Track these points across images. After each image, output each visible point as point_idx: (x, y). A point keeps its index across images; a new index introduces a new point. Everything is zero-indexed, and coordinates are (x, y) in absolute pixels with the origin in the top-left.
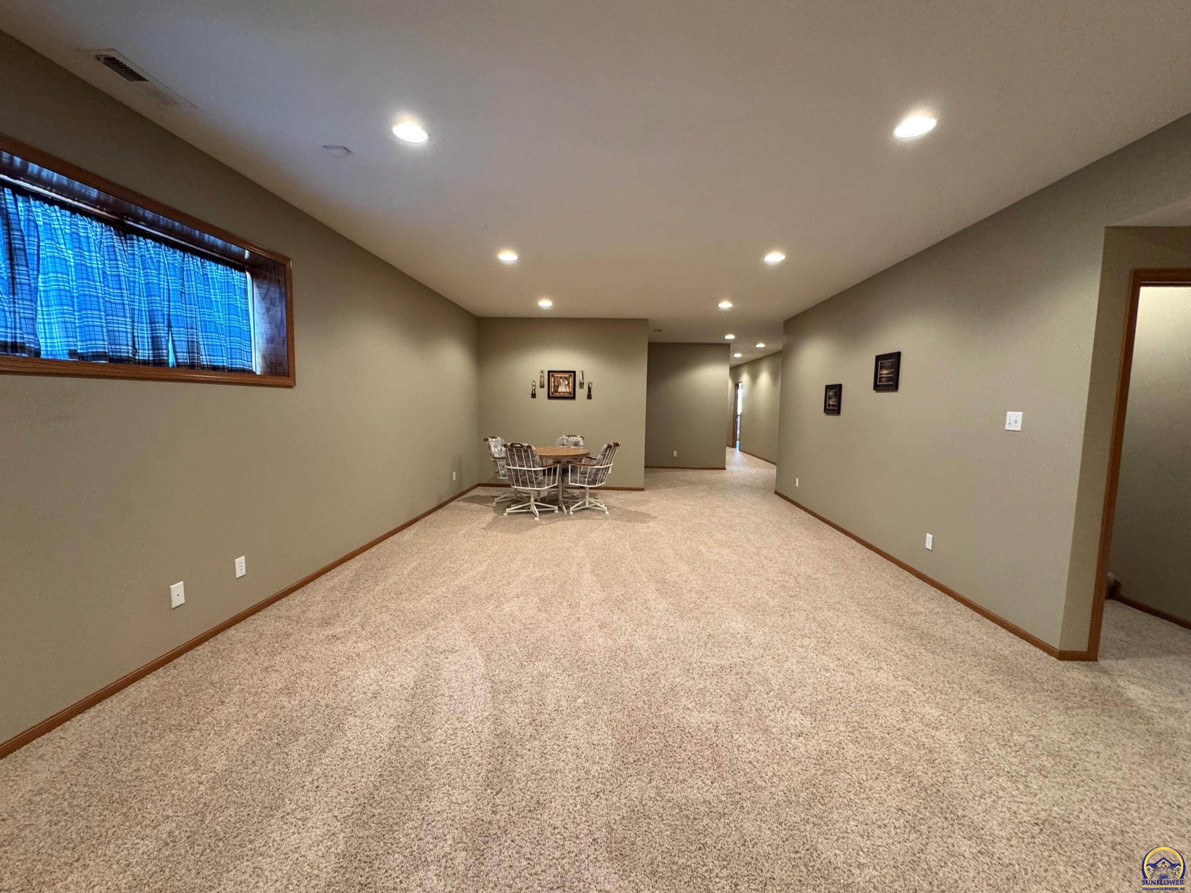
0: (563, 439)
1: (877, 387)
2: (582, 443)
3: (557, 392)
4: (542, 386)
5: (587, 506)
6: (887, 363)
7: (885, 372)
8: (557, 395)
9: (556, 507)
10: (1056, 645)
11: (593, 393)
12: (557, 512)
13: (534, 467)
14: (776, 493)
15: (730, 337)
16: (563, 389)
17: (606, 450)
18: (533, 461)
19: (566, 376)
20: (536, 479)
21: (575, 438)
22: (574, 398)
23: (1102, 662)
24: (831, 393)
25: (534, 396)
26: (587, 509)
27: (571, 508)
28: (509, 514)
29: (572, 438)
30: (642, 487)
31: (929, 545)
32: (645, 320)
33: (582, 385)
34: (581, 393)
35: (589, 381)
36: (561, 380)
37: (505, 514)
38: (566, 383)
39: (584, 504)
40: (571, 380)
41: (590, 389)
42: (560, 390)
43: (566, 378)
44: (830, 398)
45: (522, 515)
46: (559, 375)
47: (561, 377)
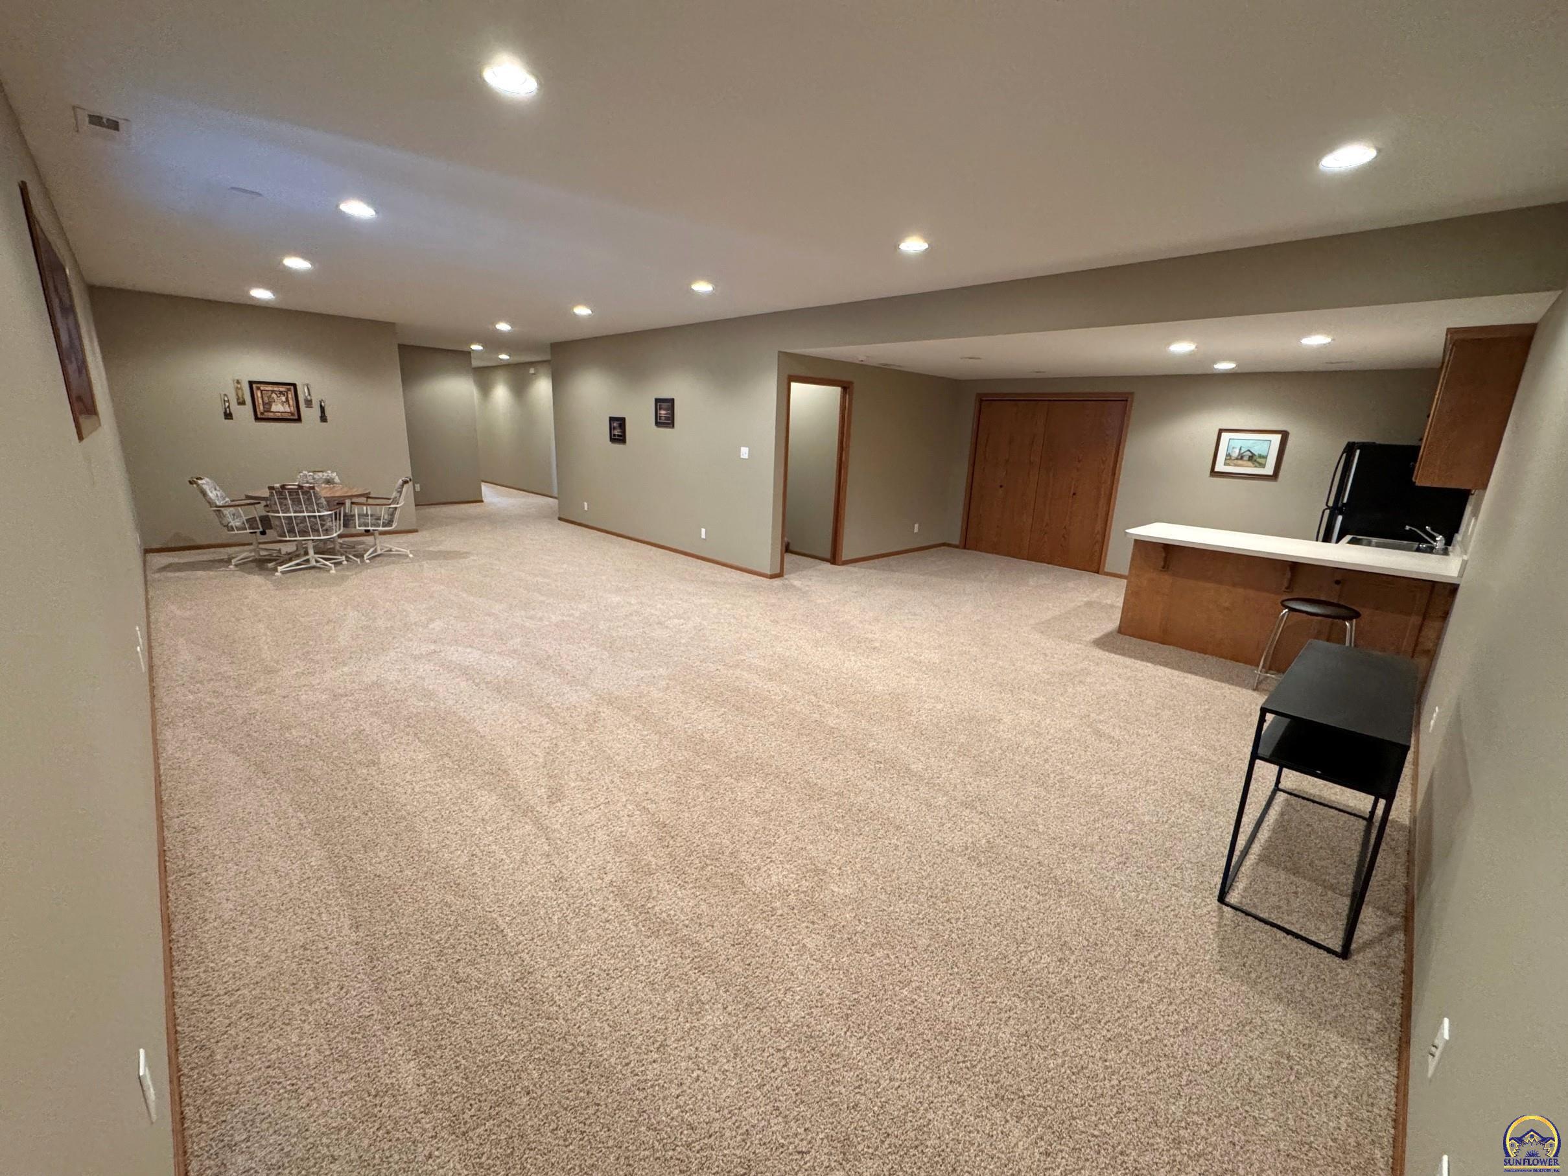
0: (306, 476)
1: (658, 424)
2: (337, 480)
3: (269, 411)
4: (242, 403)
5: (379, 552)
6: (665, 405)
7: (663, 412)
8: (271, 415)
9: (343, 558)
10: (768, 572)
11: (327, 413)
12: (345, 562)
13: (319, 511)
14: (560, 519)
15: (476, 347)
16: (278, 407)
17: (402, 486)
18: (317, 504)
19: (281, 389)
20: (322, 525)
21: (325, 474)
22: (299, 420)
23: (785, 577)
24: (615, 424)
25: (228, 416)
26: (379, 555)
27: (366, 556)
28: (283, 573)
29: (320, 474)
30: (414, 528)
31: (703, 536)
32: (393, 324)
33: (309, 403)
34: (310, 415)
35: (320, 397)
36: (274, 395)
37: (277, 574)
38: (284, 399)
39: (375, 551)
40: (291, 395)
41: (322, 408)
42: (274, 408)
43: (281, 392)
44: (614, 428)
45: (301, 572)
46: (269, 388)
47: (273, 391)
